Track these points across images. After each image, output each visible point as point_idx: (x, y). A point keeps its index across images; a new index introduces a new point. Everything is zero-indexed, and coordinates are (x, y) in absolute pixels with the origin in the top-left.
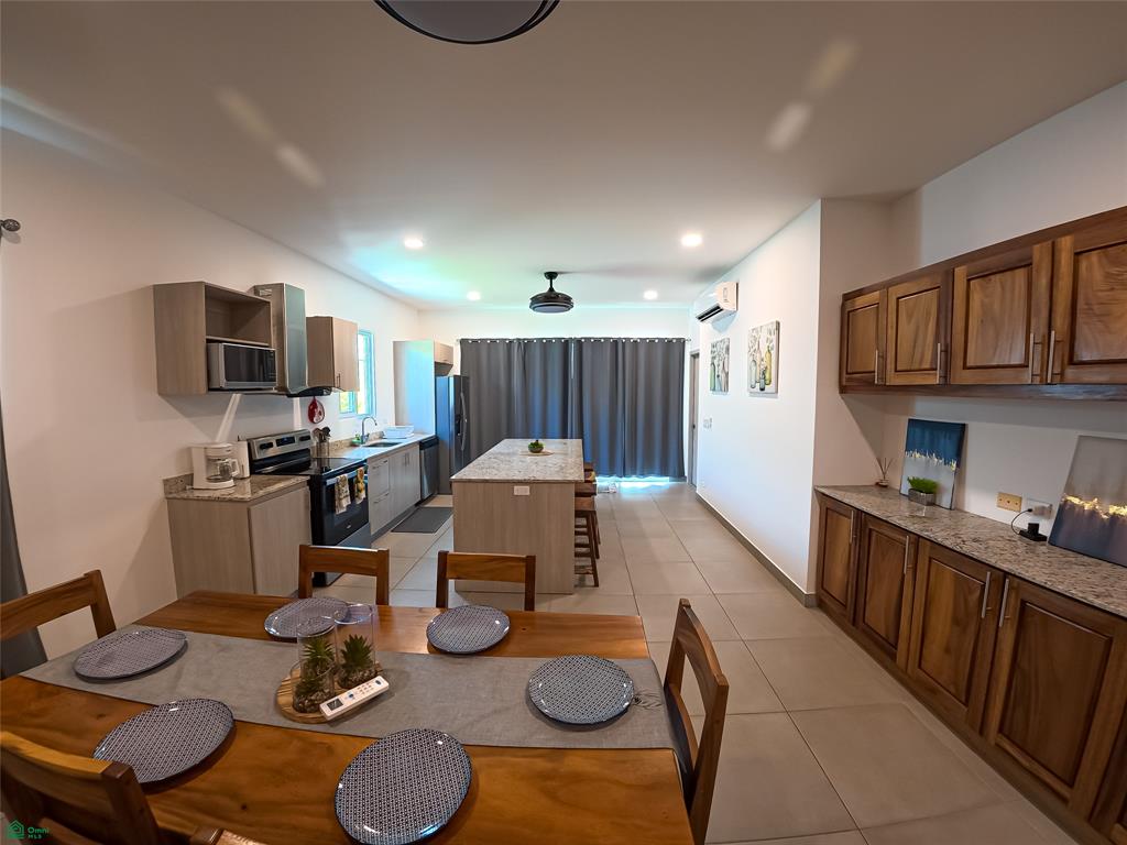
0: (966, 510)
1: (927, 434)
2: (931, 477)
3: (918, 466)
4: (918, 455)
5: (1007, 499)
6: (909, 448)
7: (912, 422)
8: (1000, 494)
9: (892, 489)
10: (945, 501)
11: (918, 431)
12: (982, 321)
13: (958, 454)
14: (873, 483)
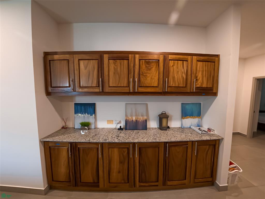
0: (98, 127)
1: (83, 107)
2: (86, 121)
3: (81, 118)
4: (80, 115)
5: (110, 122)
6: (75, 113)
7: (76, 104)
8: (107, 120)
9: (70, 128)
10: (93, 127)
11: (79, 107)
12: (114, 73)
13: (94, 112)
14: (61, 128)
